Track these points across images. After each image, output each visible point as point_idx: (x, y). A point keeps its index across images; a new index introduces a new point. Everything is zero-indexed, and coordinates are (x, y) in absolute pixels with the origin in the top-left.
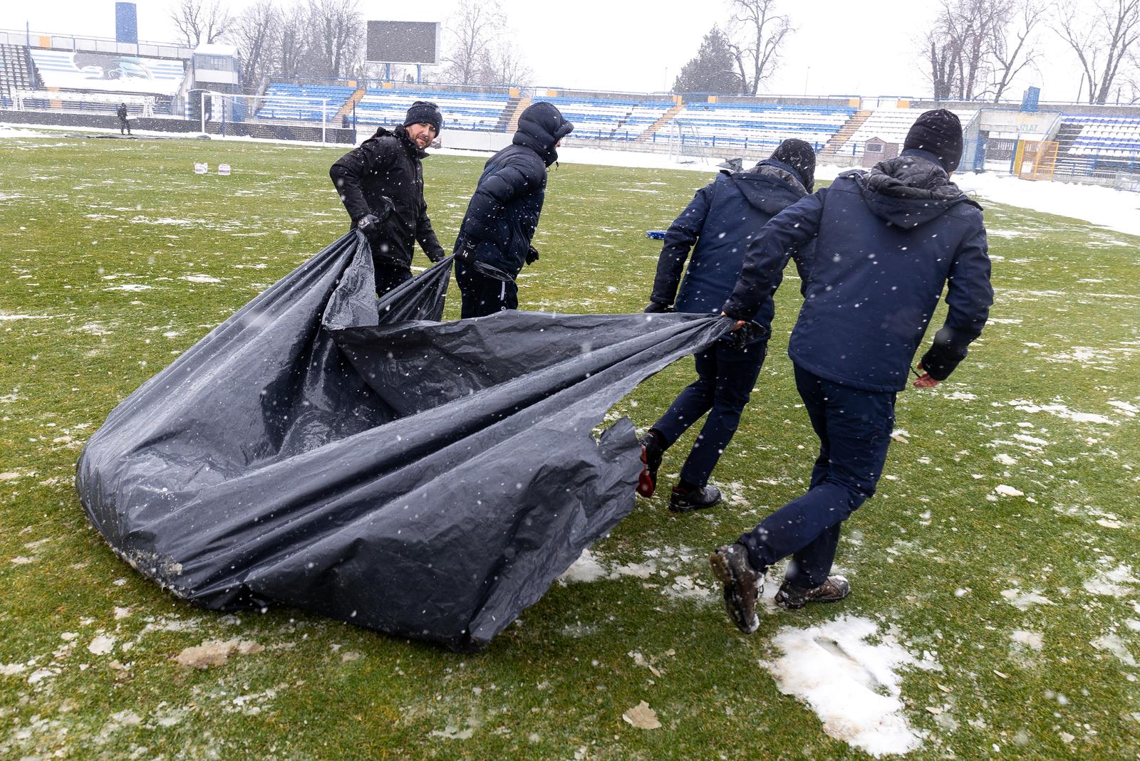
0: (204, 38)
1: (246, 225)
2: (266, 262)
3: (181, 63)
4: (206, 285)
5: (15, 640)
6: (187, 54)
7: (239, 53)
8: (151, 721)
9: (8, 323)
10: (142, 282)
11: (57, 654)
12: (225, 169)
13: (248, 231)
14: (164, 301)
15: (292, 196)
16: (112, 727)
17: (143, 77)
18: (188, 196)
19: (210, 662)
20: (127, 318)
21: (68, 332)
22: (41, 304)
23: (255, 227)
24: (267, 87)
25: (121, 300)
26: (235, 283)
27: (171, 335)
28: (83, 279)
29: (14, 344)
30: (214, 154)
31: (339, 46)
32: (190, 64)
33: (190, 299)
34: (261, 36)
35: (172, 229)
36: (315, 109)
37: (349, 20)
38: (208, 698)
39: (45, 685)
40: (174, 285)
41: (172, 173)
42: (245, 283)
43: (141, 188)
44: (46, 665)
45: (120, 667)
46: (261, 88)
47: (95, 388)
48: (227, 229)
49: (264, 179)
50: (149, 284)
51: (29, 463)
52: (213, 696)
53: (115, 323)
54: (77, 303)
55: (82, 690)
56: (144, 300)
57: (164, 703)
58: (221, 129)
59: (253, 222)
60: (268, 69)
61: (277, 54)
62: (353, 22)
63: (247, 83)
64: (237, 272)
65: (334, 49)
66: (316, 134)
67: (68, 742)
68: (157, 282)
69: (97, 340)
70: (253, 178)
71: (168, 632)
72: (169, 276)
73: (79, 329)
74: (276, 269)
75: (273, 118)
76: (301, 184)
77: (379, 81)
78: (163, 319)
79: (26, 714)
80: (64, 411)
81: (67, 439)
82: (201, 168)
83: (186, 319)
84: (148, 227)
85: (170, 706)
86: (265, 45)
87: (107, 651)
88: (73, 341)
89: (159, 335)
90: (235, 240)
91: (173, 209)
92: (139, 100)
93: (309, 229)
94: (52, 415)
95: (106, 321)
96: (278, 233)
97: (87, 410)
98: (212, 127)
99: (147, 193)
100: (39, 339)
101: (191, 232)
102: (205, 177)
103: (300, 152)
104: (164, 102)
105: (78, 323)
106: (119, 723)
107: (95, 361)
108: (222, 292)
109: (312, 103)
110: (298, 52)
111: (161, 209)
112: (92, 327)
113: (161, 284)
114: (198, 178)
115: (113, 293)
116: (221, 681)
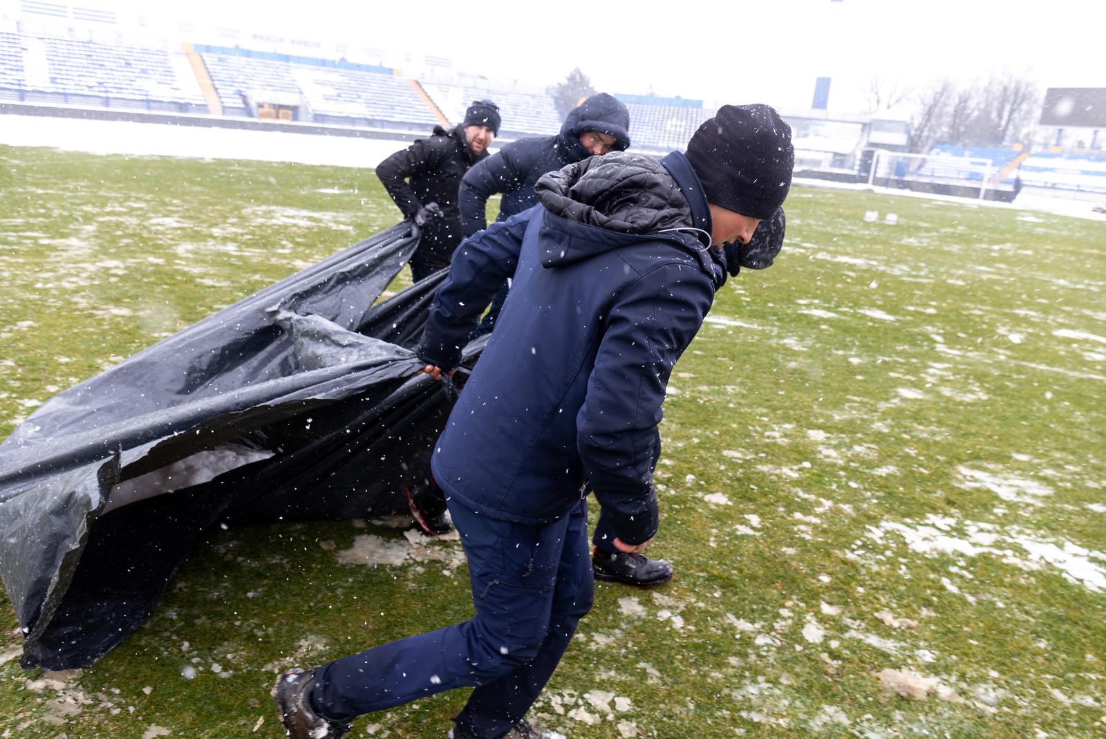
0: (883, 104)
1: (914, 270)
2: (935, 307)
3: (860, 126)
4: (882, 321)
5: (744, 600)
6: (866, 119)
7: (912, 118)
8: (858, 728)
9: (729, 327)
10: (828, 309)
11: (777, 626)
12: (892, 218)
13: (915, 277)
14: (847, 330)
15: (955, 248)
16: (825, 718)
17: (826, 137)
18: (862, 239)
19: (910, 691)
20: (818, 339)
21: (773, 342)
22: (752, 315)
23: (922, 273)
24: (931, 149)
25: (814, 323)
26: (906, 323)
27: (855, 361)
28: (782, 300)
29: (735, 345)
30: (883, 205)
31: (1012, 111)
32: (866, 127)
33: (869, 331)
34: (935, 105)
35: (851, 267)
36: (976, 169)
37: (1027, 87)
38: (911, 730)
39: (768, 651)
40: (854, 315)
41: (847, 218)
42: (915, 324)
43: (821, 229)
44: (768, 633)
45: (828, 660)
46: (926, 149)
47: (796, 395)
48: (897, 272)
49: (927, 230)
50: (834, 312)
51: (748, 447)
52: (916, 730)
53: (809, 342)
54: (779, 320)
55: (798, 669)
56: (831, 326)
57: (869, 716)
58: (886, 183)
59: (920, 269)
60: (935, 132)
61: (947, 119)
62: (1030, 89)
63: (913, 145)
64: (909, 313)
65: (1006, 115)
66: (975, 193)
67: (788, 714)
68: (840, 312)
69: (795, 354)
70: (918, 228)
71: (869, 645)
72: (850, 308)
73: (781, 342)
74: (945, 316)
75: (932, 176)
76: (961, 239)
77: (1046, 145)
78: (847, 345)
79: (756, 672)
80: (774, 409)
81: (776, 434)
82: (871, 216)
83: (865, 348)
84: (829, 262)
85: (875, 722)
86: (937, 110)
87: (817, 641)
88: (776, 350)
89: (845, 358)
90: (903, 283)
91: (849, 249)
92: (818, 156)
93: (974, 282)
94: (765, 411)
95: (802, 339)
96: (944, 281)
97: (792, 412)
98: (877, 182)
99: (827, 233)
100: (752, 344)
101: (866, 271)
102: (874, 224)
103: (960, 208)
104: (839, 159)
105: (780, 336)
106: (831, 717)
107: (794, 371)
108: (897, 330)
109: (973, 163)
110: (968, 116)
111: (840, 249)
112: (791, 342)
113: (844, 313)
114: (867, 225)
115: (806, 316)
116: (922, 717)
